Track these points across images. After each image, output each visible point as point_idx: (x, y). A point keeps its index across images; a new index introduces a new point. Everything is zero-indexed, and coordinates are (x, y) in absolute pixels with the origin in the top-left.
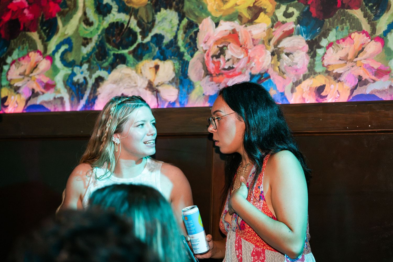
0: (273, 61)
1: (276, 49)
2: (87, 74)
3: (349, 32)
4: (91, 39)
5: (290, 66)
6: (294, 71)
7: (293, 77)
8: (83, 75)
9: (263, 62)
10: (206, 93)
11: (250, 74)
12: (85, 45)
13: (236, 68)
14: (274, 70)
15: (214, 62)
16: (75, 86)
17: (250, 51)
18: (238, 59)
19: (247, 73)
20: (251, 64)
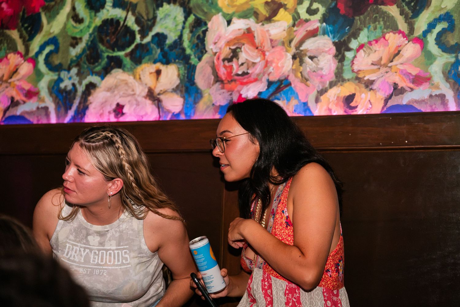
0: (294, 66)
1: (298, 51)
2: (76, 80)
3: (383, 32)
4: (81, 39)
5: (314, 71)
6: (319, 78)
7: (317, 85)
8: (72, 81)
9: (283, 67)
10: (216, 102)
11: (268, 80)
12: (74, 45)
13: (252, 73)
14: (296, 76)
15: (225, 66)
16: (62, 93)
17: (267, 54)
18: (254, 64)
19: (265, 79)
20: (269, 68)
